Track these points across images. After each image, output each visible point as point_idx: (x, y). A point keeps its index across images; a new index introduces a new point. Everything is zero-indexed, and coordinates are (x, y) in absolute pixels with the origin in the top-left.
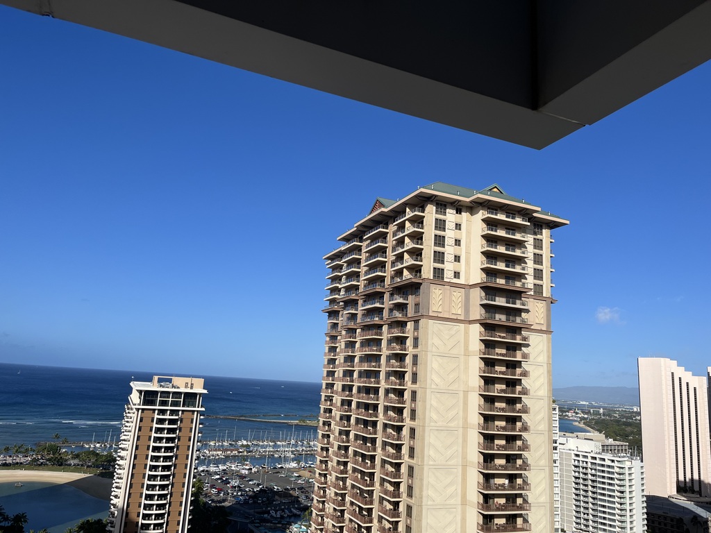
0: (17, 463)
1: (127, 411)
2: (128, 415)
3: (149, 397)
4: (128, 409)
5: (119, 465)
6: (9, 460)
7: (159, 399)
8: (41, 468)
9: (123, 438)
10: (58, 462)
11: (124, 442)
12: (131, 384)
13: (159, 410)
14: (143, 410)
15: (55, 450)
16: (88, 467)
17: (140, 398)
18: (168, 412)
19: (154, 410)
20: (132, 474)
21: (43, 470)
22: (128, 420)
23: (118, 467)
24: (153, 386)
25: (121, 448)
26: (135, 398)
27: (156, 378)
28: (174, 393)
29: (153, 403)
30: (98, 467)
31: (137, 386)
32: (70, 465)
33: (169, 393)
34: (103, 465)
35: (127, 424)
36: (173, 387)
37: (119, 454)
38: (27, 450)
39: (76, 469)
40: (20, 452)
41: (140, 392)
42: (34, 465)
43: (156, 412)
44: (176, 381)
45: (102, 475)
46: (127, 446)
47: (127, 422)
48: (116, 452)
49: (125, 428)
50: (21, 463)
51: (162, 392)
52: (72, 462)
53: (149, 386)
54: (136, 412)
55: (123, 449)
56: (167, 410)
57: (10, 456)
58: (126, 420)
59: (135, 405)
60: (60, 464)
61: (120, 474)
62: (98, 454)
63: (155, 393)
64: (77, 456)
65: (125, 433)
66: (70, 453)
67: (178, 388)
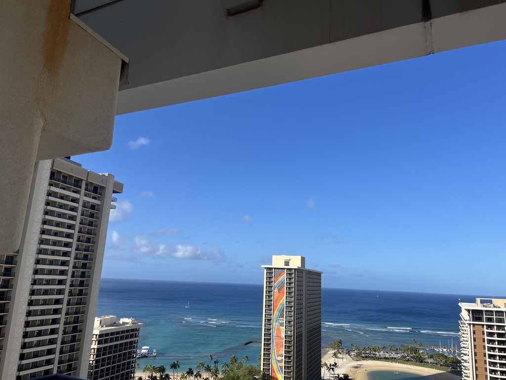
0: (393, 358)
1: (461, 325)
2: (463, 328)
3: (476, 315)
4: (462, 323)
5: (464, 366)
6: (387, 355)
7: (484, 316)
8: (409, 362)
9: (462, 346)
10: (419, 359)
11: (464, 349)
12: (460, 304)
13: (487, 325)
14: (474, 325)
15: (416, 351)
16: (441, 365)
17: (469, 315)
18: (495, 327)
19: (483, 325)
20: (476, 375)
21: (410, 364)
22: (464, 332)
23: (464, 368)
24: (478, 306)
25: (463, 353)
26: (465, 315)
27: (478, 300)
28: (497, 312)
29: (480, 319)
30: (448, 366)
31: (464, 306)
32: (428, 363)
33: (492, 312)
34: (452, 365)
36: (494, 307)
37: (462, 358)
38: (397, 349)
39: (432, 366)
40: (393, 350)
41: (468, 311)
42: (404, 360)
43: (485, 326)
44: (496, 301)
45: (452, 372)
46: (467, 352)
47: (463, 334)
48: (460, 356)
49: (462, 338)
50: (395, 358)
51: (486, 311)
52: (430, 361)
53: (475, 306)
54: (469, 326)
55: (465, 355)
56: (494, 325)
57: (387, 353)
58: (462, 332)
59: (466, 320)
60: (420, 361)
61: (466, 373)
62: (446, 357)
63: (480, 312)
64: (431, 357)
65: (464, 342)
66: (425, 354)
67: (499, 307)
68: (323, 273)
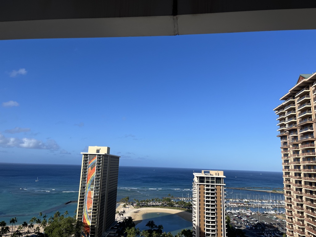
0: (157, 205)
1: (194, 185)
2: (194, 187)
3: (201, 179)
4: (194, 184)
5: (194, 207)
6: (154, 204)
7: (205, 180)
8: (165, 207)
9: (193, 196)
10: (171, 205)
11: (194, 198)
12: (194, 174)
13: (206, 185)
14: (200, 185)
15: (169, 200)
16: (182, 207)
17: (198, 180)
18: (210, 186)
19: (204, 185)
20: (200, 212)
21: (166, 208)
22: (195, 189)
23: (193, 208)
24: (202, 175)
25: (193, 200)
26: (196, 180)
27: (203, 171)
28: (211, 177)
29: (203, 182)
30: (186, 208)
31: (196, 175)
32: (175, 206)
33: (209, 177)
34: (187, 207)
35: (194, 191)
36: (210, 175)
37: (193, 203)
38: (160, 200)
39: (178, 208)
40: (157, 201)
41: (198, 177)
42: (163, 206)
43: (205, 185)
44: (211, 172)
45: (187, 211)
46: (196, 200)
47: (194, 190)
49: (194, 192)
50: (158, 205)
51: (206, 177)
52: (176, 205)
53: (201, 175)
54: (197, 186)
55: (194, 201)
56: (209, 185)
57: (154, 202)
58: (194, 189)
59: (196, 182)
60: (171, 206)
61: (195, 211)
62: (185, 203)
63: (203, 178)
64: (177, 203)
65: (194, 194)
66: (174, 202)
67: (213, 175)
68: (120, 157)
